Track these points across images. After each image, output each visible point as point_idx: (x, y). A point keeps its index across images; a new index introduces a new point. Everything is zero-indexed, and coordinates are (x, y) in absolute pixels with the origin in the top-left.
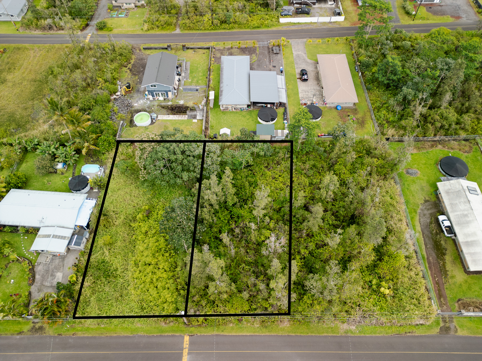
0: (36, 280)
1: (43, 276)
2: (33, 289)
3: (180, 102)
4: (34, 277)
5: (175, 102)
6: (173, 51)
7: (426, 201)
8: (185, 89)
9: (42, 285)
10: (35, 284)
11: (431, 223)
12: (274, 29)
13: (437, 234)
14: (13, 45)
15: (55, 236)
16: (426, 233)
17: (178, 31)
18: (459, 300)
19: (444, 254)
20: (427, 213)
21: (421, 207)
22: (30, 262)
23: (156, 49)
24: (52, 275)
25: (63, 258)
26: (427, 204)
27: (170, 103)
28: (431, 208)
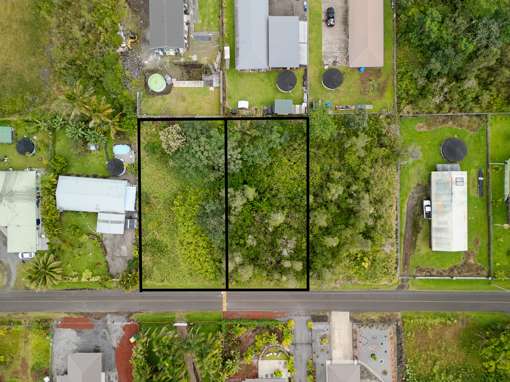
0: (108, 252)
1: (112, 249)
2: (108, 258)
3: (192, 57)
4: (105, 249)
5: (188, 58)
7: (418, 185)
8: (196, 38)
9: (114, 255)
10: (108, 255)
11: (416, 205)
13: (418, 215)
15: (112, 222)
16: (410, 213)
18: (418, 267)
19: (419, 232)
20: (416, 195)
21: (412, 190)
22: (98, 238)
24: (118, 248)
26: (418, 188)
27: (182, 60)
28: (420, 192)
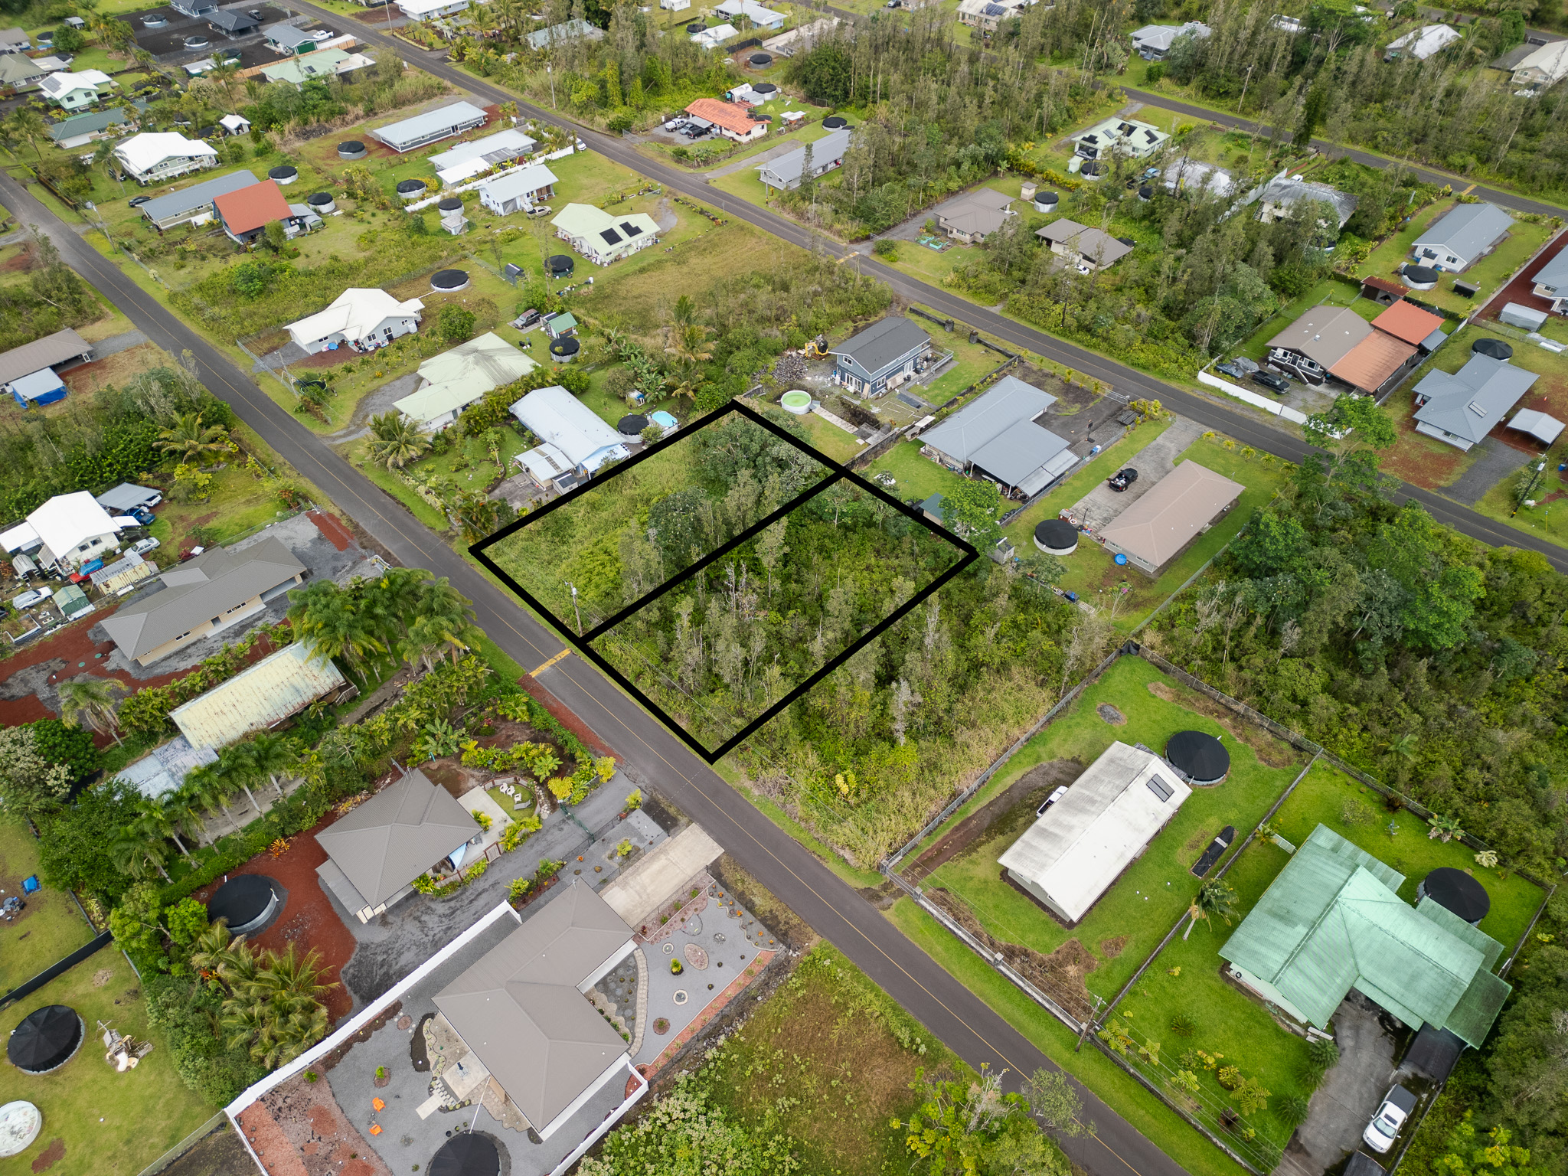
3: (873, 408)
4: (494, 489)
5: (865, 405)
6: (953, 335)
8: (901, 396)
12: (1174, 384)
13: (1030, 806)
14: (741, 221)
15: (549, 459)
16: (1016, 794)
17: (997, 309)
18: (942, 890)
19: (1003, 833)
20: (1055, 774)
21: (1055, 760)
22: (505, 474)
23: (929, 318)
25: (538, 491)
26: (1071, 764)
27: (857, 403)
28: (1069, 774)
